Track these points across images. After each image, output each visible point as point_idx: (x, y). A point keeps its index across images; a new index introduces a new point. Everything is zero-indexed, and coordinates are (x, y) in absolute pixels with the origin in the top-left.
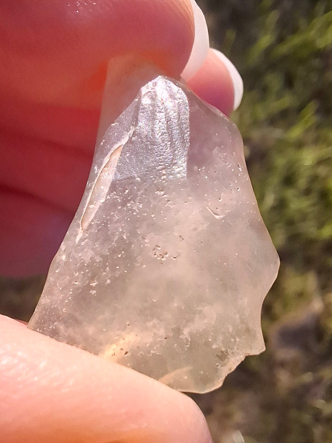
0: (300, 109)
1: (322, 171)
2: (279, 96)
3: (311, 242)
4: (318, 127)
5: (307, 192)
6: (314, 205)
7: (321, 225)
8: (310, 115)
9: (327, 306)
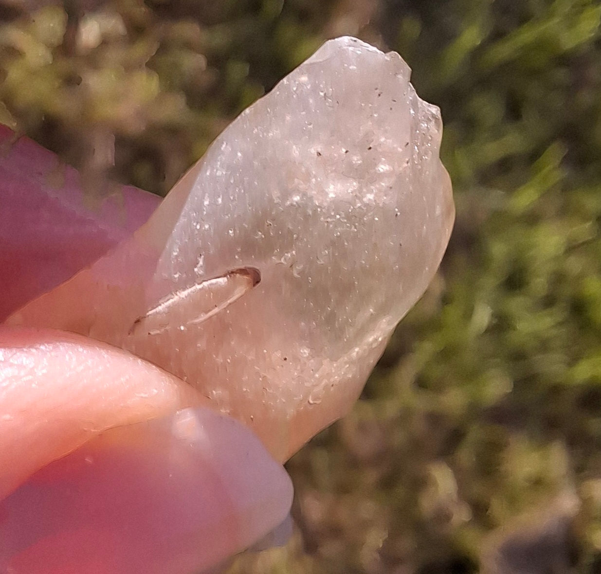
0: (533, 157)
1: (575, 265)
2: (497, 134)
3: (556, 390)
4: (566, 188)
5: (548, 302)
6: (560, 324)
7: (574, 360)
8: (550, 167)
9: (586, 503)
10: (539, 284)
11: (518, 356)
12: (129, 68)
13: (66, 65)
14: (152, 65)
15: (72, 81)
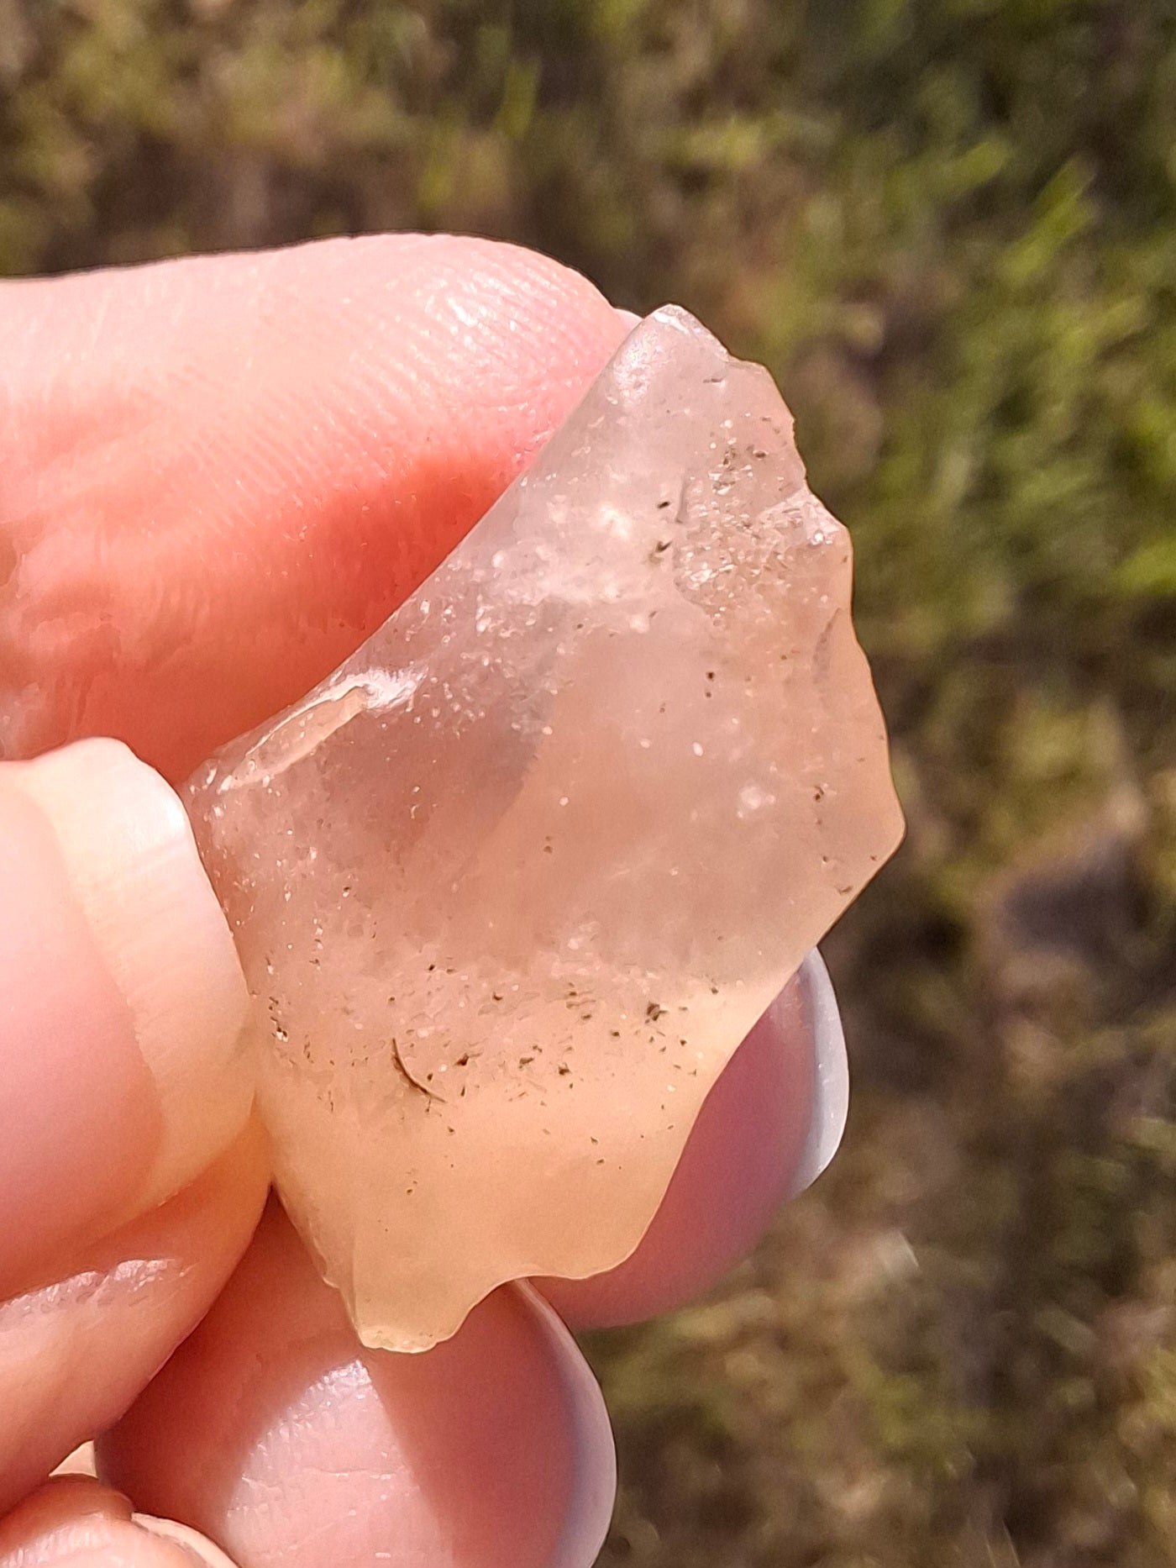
1: (1119, 380)
2: (967, 141)
3: (1093, 607)
4: (1093, 239)
10: (1057, 414)
11: (1023, 545)
12: (291, 45)
13: (179, 43)
14: (335, 36)
15: (188, 71)
